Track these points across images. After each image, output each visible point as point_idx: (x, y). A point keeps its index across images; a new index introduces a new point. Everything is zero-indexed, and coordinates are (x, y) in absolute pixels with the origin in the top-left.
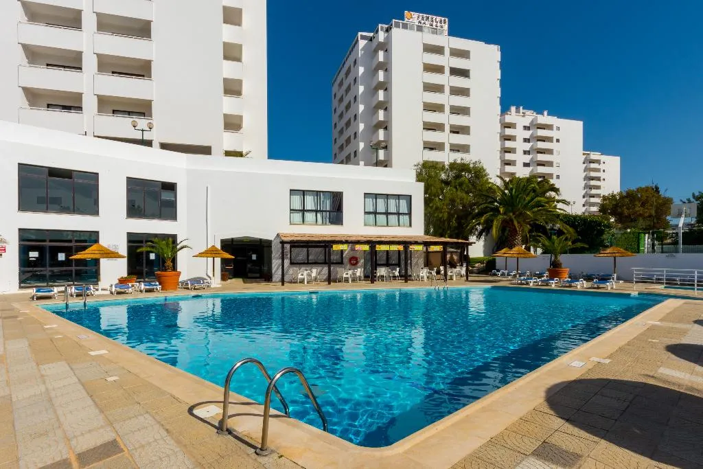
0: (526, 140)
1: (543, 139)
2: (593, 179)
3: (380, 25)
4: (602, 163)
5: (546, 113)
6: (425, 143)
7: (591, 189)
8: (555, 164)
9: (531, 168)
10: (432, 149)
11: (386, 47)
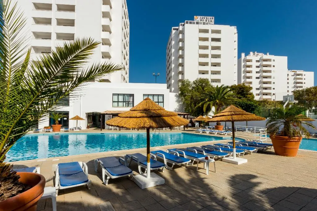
0: (257, 67)
1: (266, 66)
2: (298, 83)
3: (180, 24)
4: (303, 75)
5: (268, 54)
6: (199, 71)
7: (297, 88)
8: (272, 77)
9: (260, 79)
10: (203, 74)
11: (182, 32)
